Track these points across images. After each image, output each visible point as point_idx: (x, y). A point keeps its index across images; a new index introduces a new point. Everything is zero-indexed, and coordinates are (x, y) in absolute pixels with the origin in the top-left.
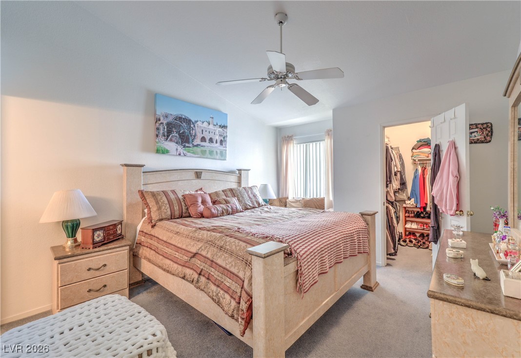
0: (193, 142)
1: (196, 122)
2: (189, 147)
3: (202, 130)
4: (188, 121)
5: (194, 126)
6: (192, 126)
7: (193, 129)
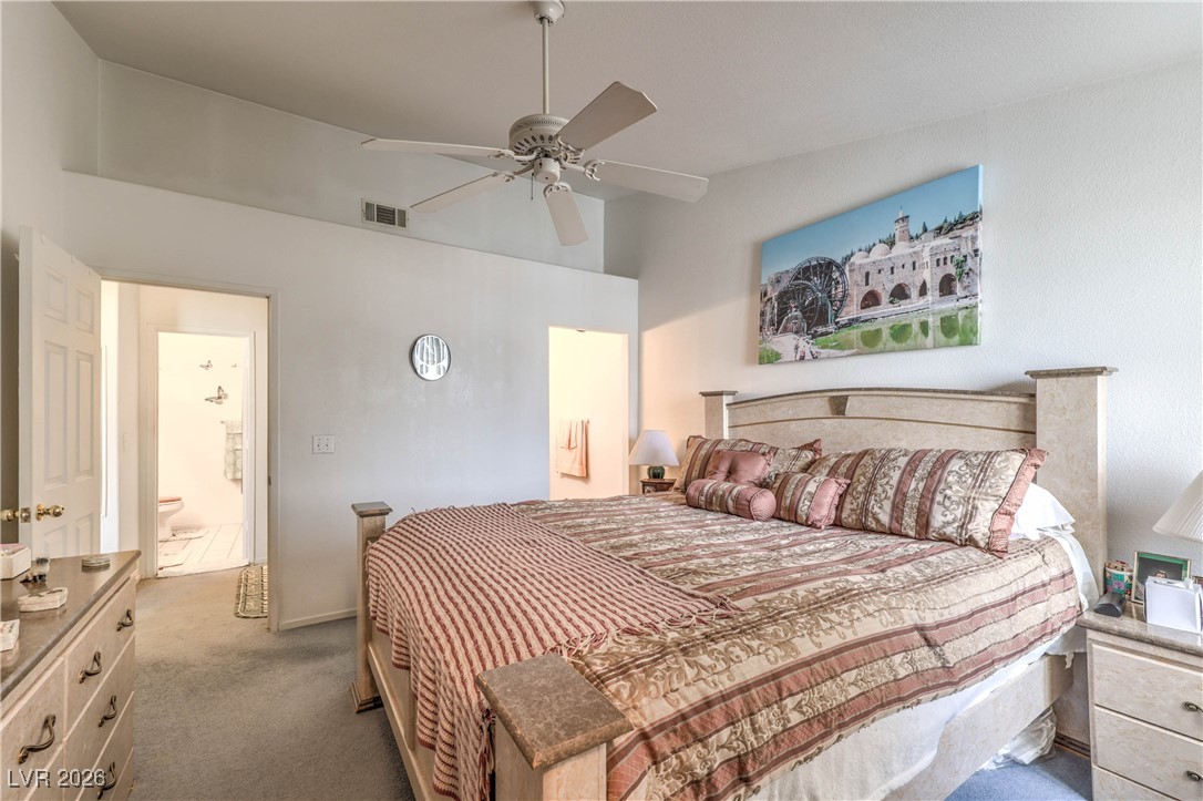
0: (836, 317)
1: (847, 259)
2: (827, 334)
3: (867, 274)
4: (826, 268)
5: (842, 273)
6: (836, 275)
7: (838, 282)
